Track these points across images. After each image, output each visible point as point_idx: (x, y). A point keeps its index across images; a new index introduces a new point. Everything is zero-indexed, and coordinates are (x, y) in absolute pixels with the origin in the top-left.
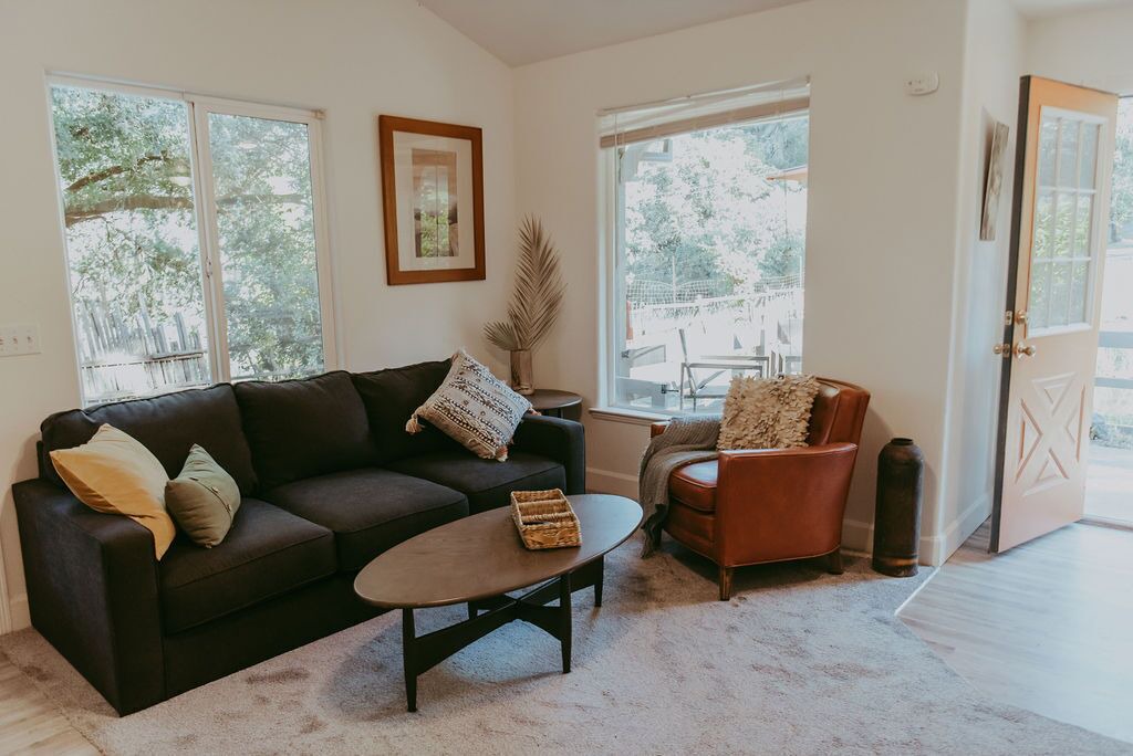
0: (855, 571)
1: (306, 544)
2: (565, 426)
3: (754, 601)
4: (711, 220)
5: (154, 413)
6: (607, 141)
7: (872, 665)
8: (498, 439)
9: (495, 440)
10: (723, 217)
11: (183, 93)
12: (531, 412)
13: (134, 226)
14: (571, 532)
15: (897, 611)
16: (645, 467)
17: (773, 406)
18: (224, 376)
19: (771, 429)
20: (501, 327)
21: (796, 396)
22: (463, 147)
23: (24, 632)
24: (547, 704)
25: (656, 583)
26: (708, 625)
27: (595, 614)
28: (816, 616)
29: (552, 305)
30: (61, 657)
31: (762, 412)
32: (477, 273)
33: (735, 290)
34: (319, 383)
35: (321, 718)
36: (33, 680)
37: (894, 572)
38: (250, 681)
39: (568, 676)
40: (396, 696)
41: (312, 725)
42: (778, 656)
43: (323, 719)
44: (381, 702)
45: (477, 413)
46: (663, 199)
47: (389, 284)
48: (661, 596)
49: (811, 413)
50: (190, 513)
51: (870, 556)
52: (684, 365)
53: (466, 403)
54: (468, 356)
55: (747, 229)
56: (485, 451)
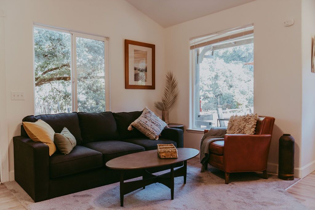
0: (272, 178)
1: (94, 156)
2: (177, 130)
3: (237, 185)
4: (232, 88)
5: (54, 118)
6: (192, 47)
7: (276, 203)
8: (156, 133)
9: (155, 134)
10: (236, 87)
11: (69, 31)
12: (167, 127)
13: (59, 87)
14: (175, 153)
15: (286, 189)
16: (202, 143)
17: (243, 123)
18: (75, 110)
19: (242, 130)
20: (159, 103)
21: (251, 120)
22: (150, 50)
23: (12, 182)
24: (165, 207)
25: (205, 178)
26: (221, 190)
27: (183, 186)
28: (258, 189)
29: (175, 97)
30: (21, 188)
31: (240, 125)
32: (152, 87)
33: (239, 107)
34: (103, 114)
35: (94, 206)
36: (12, 193)
37: (286, 179)
38: (74, 196)
39: (173, 200)
40: (117, 202)
41: (91, 208)
42: (243, 199)
43: (94, 207)
44: (113, 203)
45: (150, 125)
46: (217, 82)
47: (126, 88)
48: (206, 182)
49: (256, 126)
50: (60, 143)
51: (278, 175)
52: (218, 120)
53: (146, 122)
54: (148, 109)
55: (244, 91)
56: (152, 137)
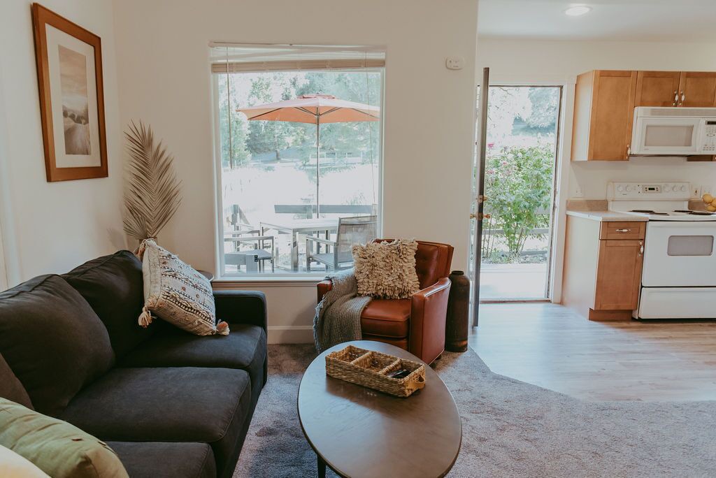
6: (218, 68)
9: (212, 318)
45: (194, 297)
54: (160, 247)
56: (206, 329)
